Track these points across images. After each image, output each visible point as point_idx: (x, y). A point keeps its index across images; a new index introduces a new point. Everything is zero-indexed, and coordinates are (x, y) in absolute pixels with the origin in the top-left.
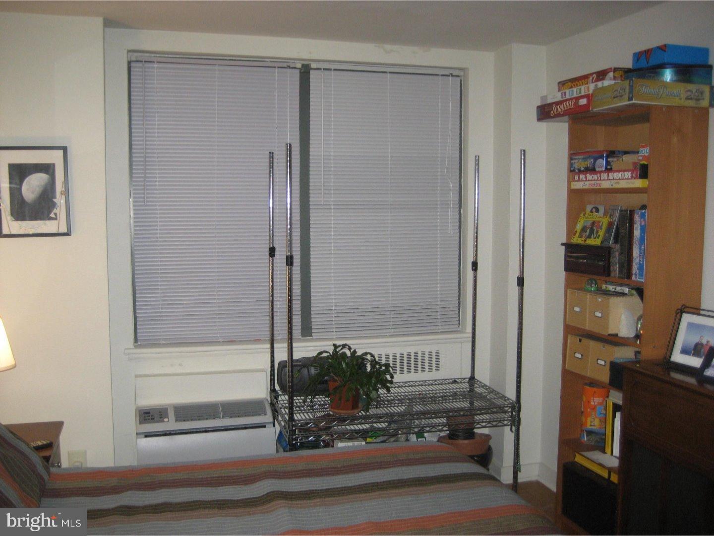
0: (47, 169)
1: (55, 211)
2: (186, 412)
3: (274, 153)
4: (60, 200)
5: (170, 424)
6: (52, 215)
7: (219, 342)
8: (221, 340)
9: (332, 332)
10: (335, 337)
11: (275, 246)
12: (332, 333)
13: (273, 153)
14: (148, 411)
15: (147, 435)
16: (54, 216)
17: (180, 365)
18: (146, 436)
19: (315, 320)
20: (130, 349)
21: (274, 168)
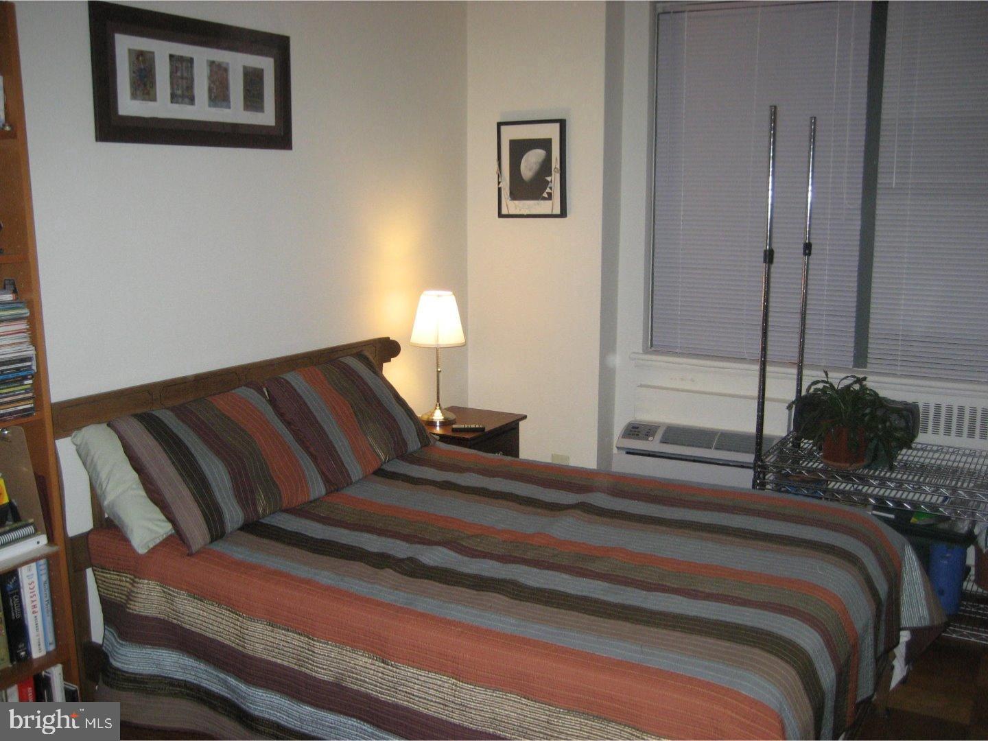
0: (545, 144)
1: (548, 190)
2: (675, 434)
3: (817, 118)
4: (555, 178)
5: (654, 445)
6: (545, 195)
7: (745, 359)
8: (746, 356)
9: (897, 365)
10: (899, 373)
11: (812, 241)
12: (896, 368)
13: (815, 118)
14: (636, 426)
15: (630, 452)
16: (546, 196)
17: (692, 380)
18: (628, 453)
19: (873, 346)
20: (638, 353)
21: (816, 139)
